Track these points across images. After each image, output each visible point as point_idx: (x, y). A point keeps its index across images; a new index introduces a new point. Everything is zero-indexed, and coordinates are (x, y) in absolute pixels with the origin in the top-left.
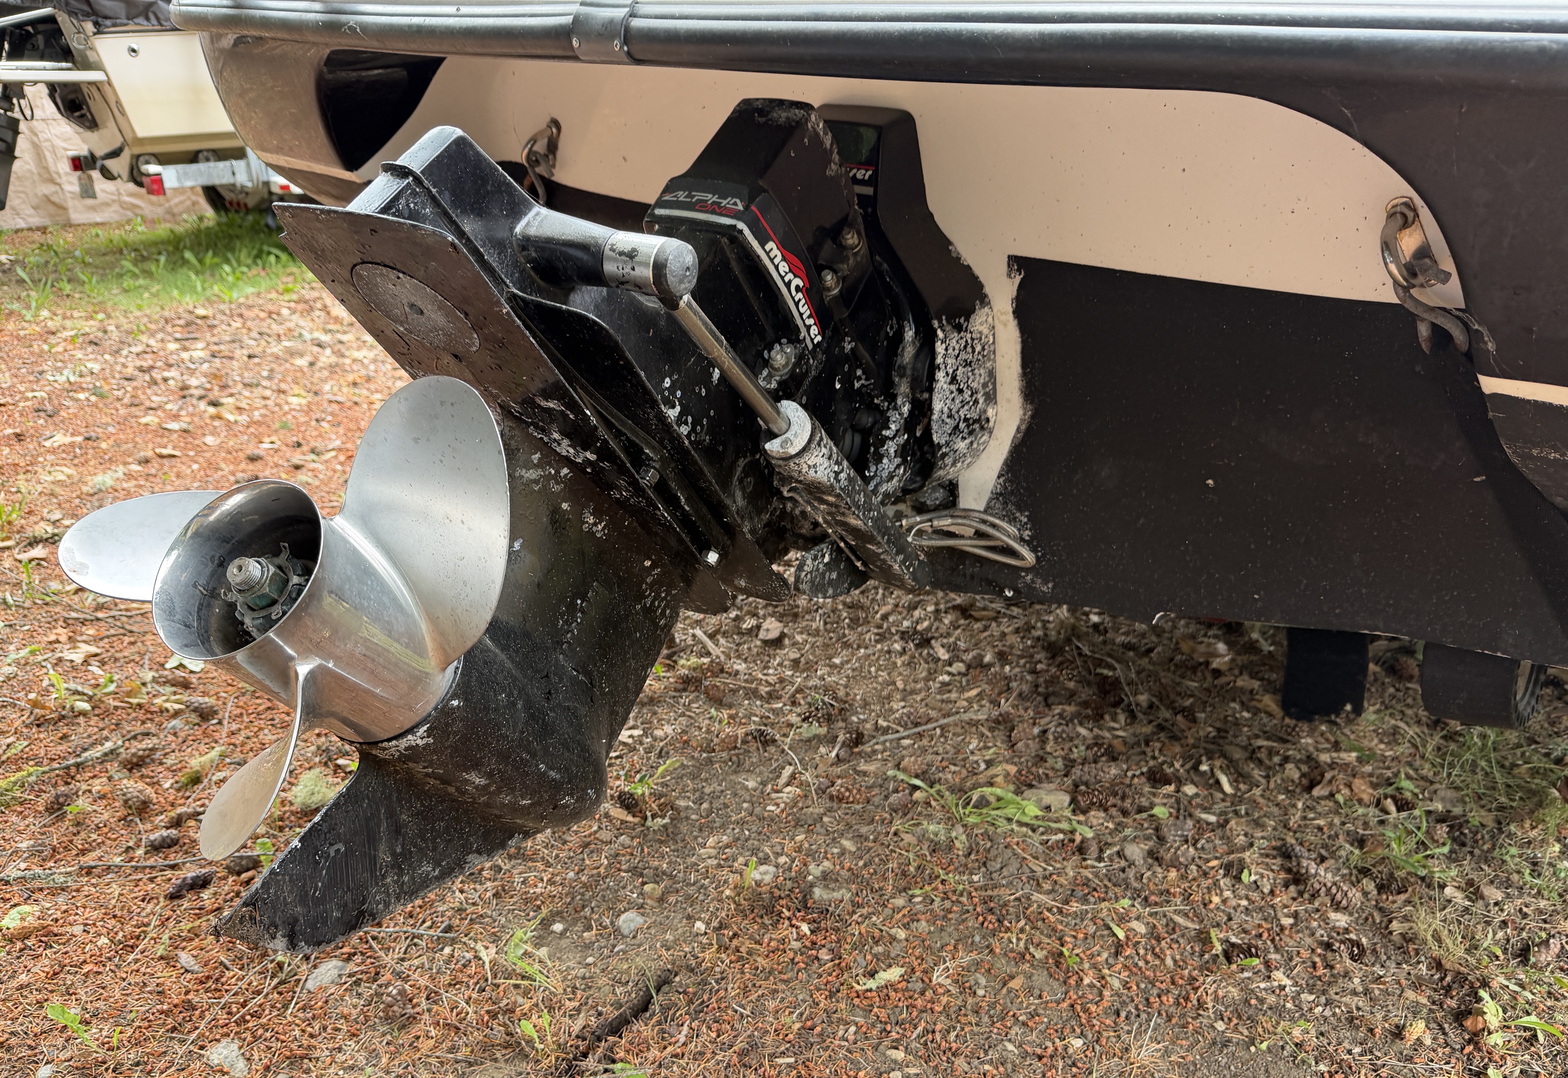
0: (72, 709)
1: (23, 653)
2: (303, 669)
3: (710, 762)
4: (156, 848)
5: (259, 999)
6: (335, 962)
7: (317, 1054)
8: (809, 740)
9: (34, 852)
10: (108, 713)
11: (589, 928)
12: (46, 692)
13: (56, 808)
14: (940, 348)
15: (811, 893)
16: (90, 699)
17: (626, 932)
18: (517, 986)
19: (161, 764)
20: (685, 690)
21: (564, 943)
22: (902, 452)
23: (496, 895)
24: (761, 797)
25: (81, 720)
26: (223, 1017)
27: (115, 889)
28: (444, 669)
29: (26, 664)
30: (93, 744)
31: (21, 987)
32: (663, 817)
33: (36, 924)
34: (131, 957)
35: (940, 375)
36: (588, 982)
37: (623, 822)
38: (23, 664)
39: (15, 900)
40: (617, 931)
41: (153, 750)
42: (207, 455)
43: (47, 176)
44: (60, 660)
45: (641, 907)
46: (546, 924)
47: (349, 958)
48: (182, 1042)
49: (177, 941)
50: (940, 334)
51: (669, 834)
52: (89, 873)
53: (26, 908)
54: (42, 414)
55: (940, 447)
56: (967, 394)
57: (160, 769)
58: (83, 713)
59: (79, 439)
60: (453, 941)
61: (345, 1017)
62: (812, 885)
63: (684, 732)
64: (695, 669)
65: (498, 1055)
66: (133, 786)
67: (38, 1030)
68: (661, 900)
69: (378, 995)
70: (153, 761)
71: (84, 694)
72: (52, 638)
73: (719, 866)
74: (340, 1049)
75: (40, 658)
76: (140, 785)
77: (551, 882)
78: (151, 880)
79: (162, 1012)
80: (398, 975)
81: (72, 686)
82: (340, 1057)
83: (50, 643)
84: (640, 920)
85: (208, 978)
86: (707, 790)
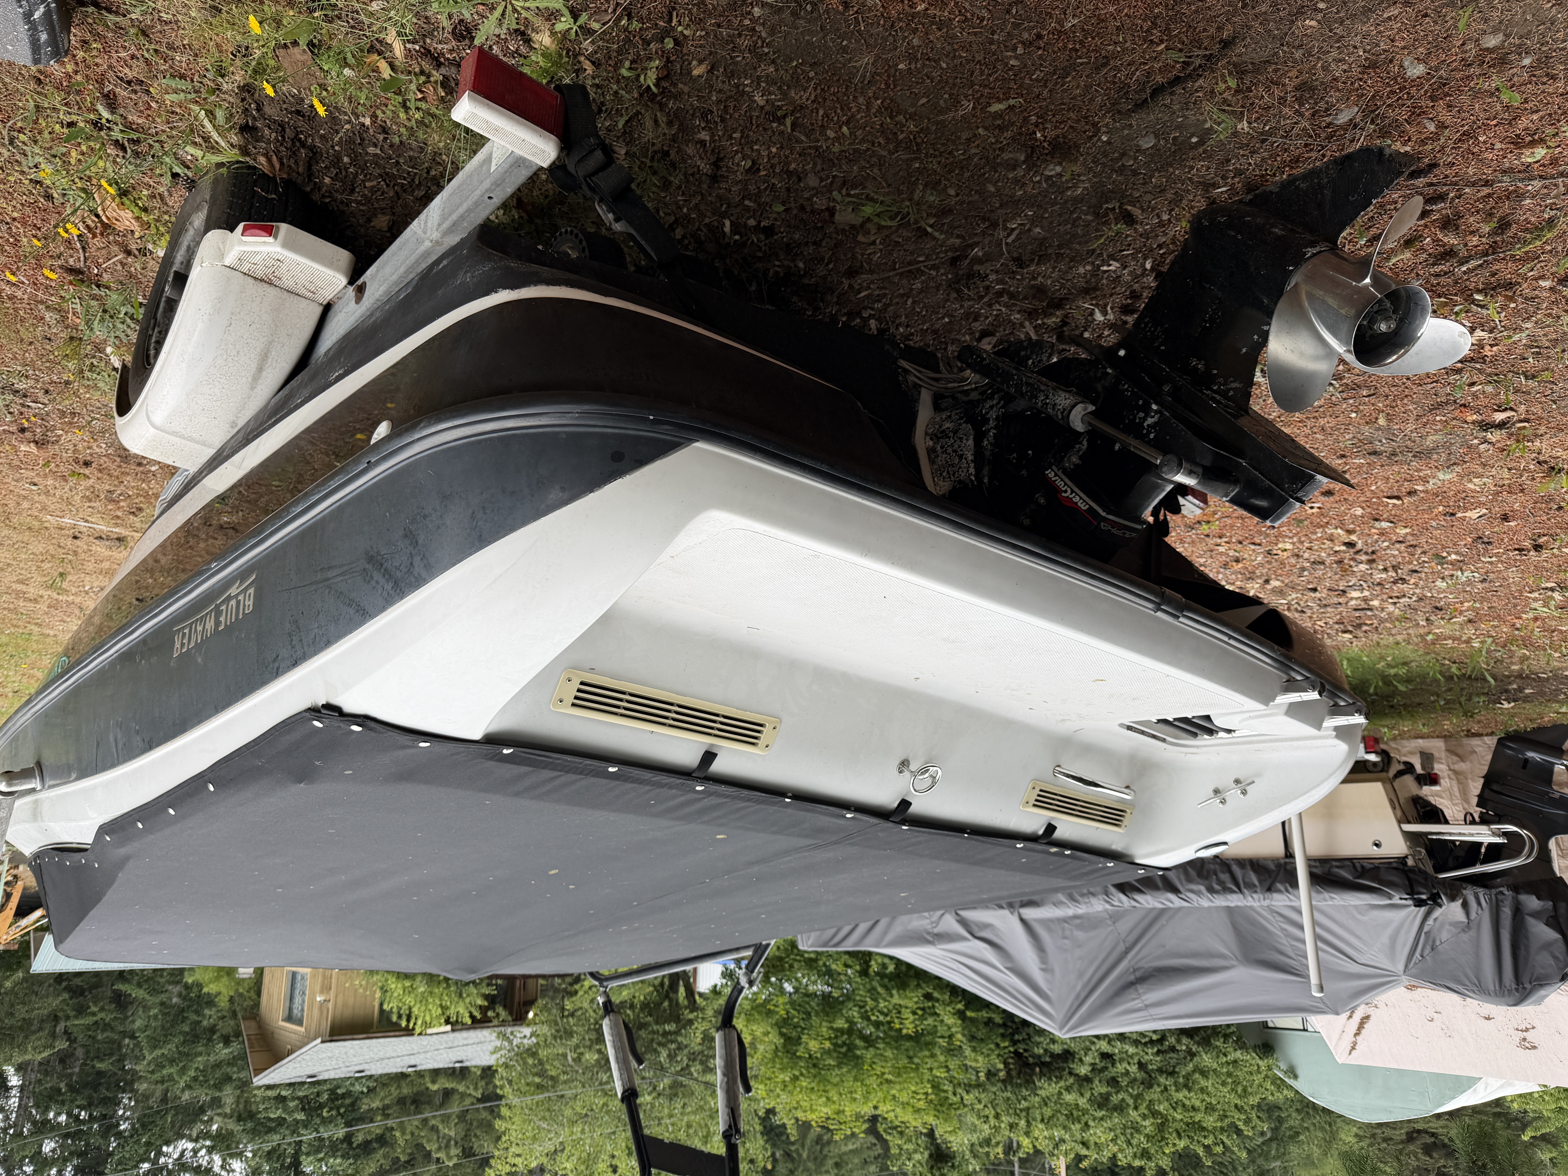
0: (1486, 296)
1: (1516, 338)
2: (1368, 280)
3: (1060, 246)
4: (1442, 197)
5: (1389, 102)
6: (1338, 122)
7: (1359, 69)
8: (987, 261)
9: (1521, 196)
10: (1462, 292)
11: (1175, 138)
12: (1503, 308)
13: (1504, 225)
14: (972, 470)
15: (1027, 157)
16: (1473, 302)
17: (1152, 135)
18: (1229, 105)
19: (1430, 255)
20: (1061, 299)
21: (1192, 130)
22: (986, 421)
23: (1228, 161)
24: (1034, 221)
25: (1481, 286)
26: (1413, 91)
27: (1471, 171)
28: (1296, 284)
29: (1515, 330)
30: (1475, 269)
31: (1537, 111)
32: (1107, 208)
33: (1524, 151)
34: (1466, 128)
35: (970, 457)
36: (1186, 106)
37: (1134, 206)
38: (1518, 329)
39: (1536, 165)
40: (1156, 136)
41: (1434, 265)
42: (1362, 499)
43: (1461, 777)
44: (1491, 332)
45: (1138, 151)
46: (1201, 142)
47: (1329, 125)
48: (1441, 77)
49: (1435, 137)
50: (973, 478)
51: (1105, 197)
52: (1487, 181)
53: (1529, 160)
54: (1486, 540)
55: (966, 422)
56: (950, 450)
57: (1431, 251)
58: (1479, 291)
59: (1459, 515)
60: (1262, 134)
61: (1339, 90)
62: (1024, 162)
63: (1071, 268)
64: (1051, 314)
65: (1250, 66)
66: (1451, 240)
67: (1529, 86)
68: (1123, 155)
69: (1316, 103)
70: (1435, 257)
71: (1477, 305)
72: (1495, 349)
73: (1079, 176)
74: (1345, 71)
75: (1505, 333)
76: (1446, 240)
77: (1192, 168)
78: (1446, 176)
79: (1451, 95)
80: (1301, 115)
81: (1485, 312)
82: (1345, 67)
83: (1497, 345)
84: (1141, 143)
85: (1419, 115)
86: (1069, 226)
